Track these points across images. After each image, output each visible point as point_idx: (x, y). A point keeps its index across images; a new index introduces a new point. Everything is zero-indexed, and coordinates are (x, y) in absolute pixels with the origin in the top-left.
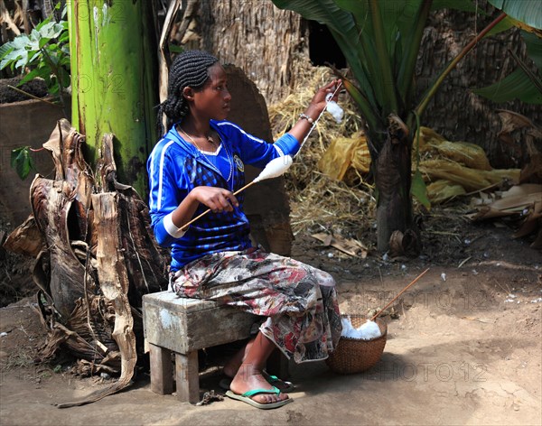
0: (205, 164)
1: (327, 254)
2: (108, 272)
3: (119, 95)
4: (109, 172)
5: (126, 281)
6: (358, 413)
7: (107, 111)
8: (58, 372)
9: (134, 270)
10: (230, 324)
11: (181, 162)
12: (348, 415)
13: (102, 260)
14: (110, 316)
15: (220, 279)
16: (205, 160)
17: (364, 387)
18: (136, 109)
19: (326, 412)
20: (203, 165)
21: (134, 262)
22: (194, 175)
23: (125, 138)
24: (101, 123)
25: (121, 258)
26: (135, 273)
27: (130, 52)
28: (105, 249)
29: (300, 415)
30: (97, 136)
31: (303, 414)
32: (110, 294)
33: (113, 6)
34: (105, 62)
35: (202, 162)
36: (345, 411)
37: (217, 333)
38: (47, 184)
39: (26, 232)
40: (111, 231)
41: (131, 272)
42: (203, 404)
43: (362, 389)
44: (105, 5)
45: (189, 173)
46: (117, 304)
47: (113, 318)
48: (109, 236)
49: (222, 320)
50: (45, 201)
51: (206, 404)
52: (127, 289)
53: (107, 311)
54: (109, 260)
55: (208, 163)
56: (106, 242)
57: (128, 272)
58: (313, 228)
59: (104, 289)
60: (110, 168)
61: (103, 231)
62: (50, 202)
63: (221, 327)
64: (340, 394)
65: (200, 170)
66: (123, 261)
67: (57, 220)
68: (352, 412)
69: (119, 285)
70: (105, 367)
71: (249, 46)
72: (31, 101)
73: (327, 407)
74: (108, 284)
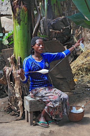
0: (36, 64)
1: (88, 89)
2: (17, 90)
3: (22, 47)
4: (19, 66)
5: (21, 93)
6: (70, 133)
7: (19, 51)
8: (8, 114)
9: (24, 90)
10: (42, 106)
11: (30, 63)
12: (68, 133)
13: (16, 87)
14: (18, 101)
15: (38, 95)
16: (37, 63)
17: (75, 126)
18: (26, 51)
19: (62, 131)
20: (35, 64)
21: (24, 88)
22: (33, 66)
23: (23, 58)
24: (18, 54)
25: (20, 87)
26: (24, 91)
27: (24, 37)
28: (17, 84)
29: (53, 131)
30: (17, 57)
31: (54, 131)
32: (18, 95)
33: (21, 26)
34: (19, 39)
35: (36, 63)
36: (67, 132)
37: (38, 108)
38: (7, 68)
39: (3, 79)
40: (18, 80)
41: (23, 90)
42: (33, 126)
43: (74, 126)
44: (19, 25)
45: (32, 66)
46: (19, 98)
47: (18, 102)
48: (18, 81)
49: (39, 105)
50: (6, 72)
51: (34, 126)
52: (21, 95)
53: (17, 100)
54: (18, 87)
55: (37, 64)
56: (17, 83)
57: (22, 90)
58: (88, 82)
59: (16, 94)
60: (19, 65)
61: (16, 80)
62: (7, 72)
63: (39, 106)
64: (68, 127)
65: (35, 65)
66: (21, 88)
67: (8, 77)
68: (69, 132)
69: (19, 94)
70: (17, 114)
71: (87, 35)
72: (11, 49)
73: (62, 130)
74: (17, 93)
